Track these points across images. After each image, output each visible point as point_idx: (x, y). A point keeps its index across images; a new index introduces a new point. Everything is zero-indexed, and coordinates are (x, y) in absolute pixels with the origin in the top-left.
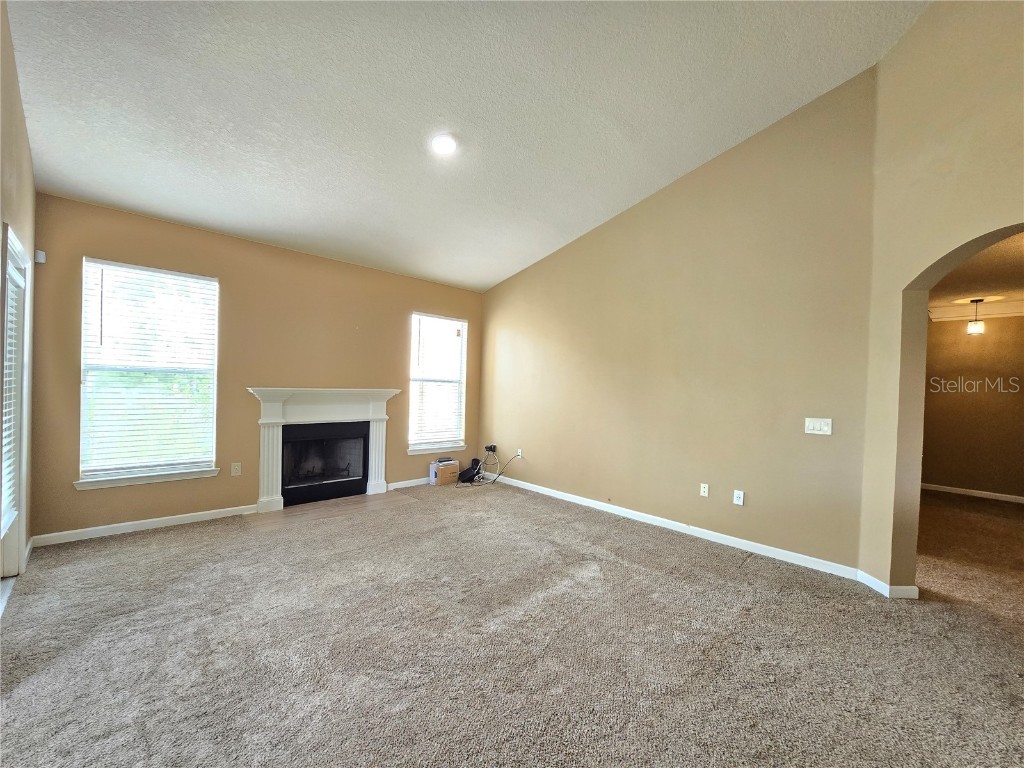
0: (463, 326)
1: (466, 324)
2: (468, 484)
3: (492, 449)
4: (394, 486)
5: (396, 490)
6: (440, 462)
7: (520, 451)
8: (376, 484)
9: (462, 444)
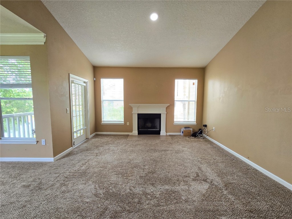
0: (196, 81)
1: (197, 80)
2: (194, 137)
3: (206, 126)
4: (168, 134)
5: (170, 135)
6: (185, 128)
7: (214, 128)
8: (163, 132)
9: (195, 123)
